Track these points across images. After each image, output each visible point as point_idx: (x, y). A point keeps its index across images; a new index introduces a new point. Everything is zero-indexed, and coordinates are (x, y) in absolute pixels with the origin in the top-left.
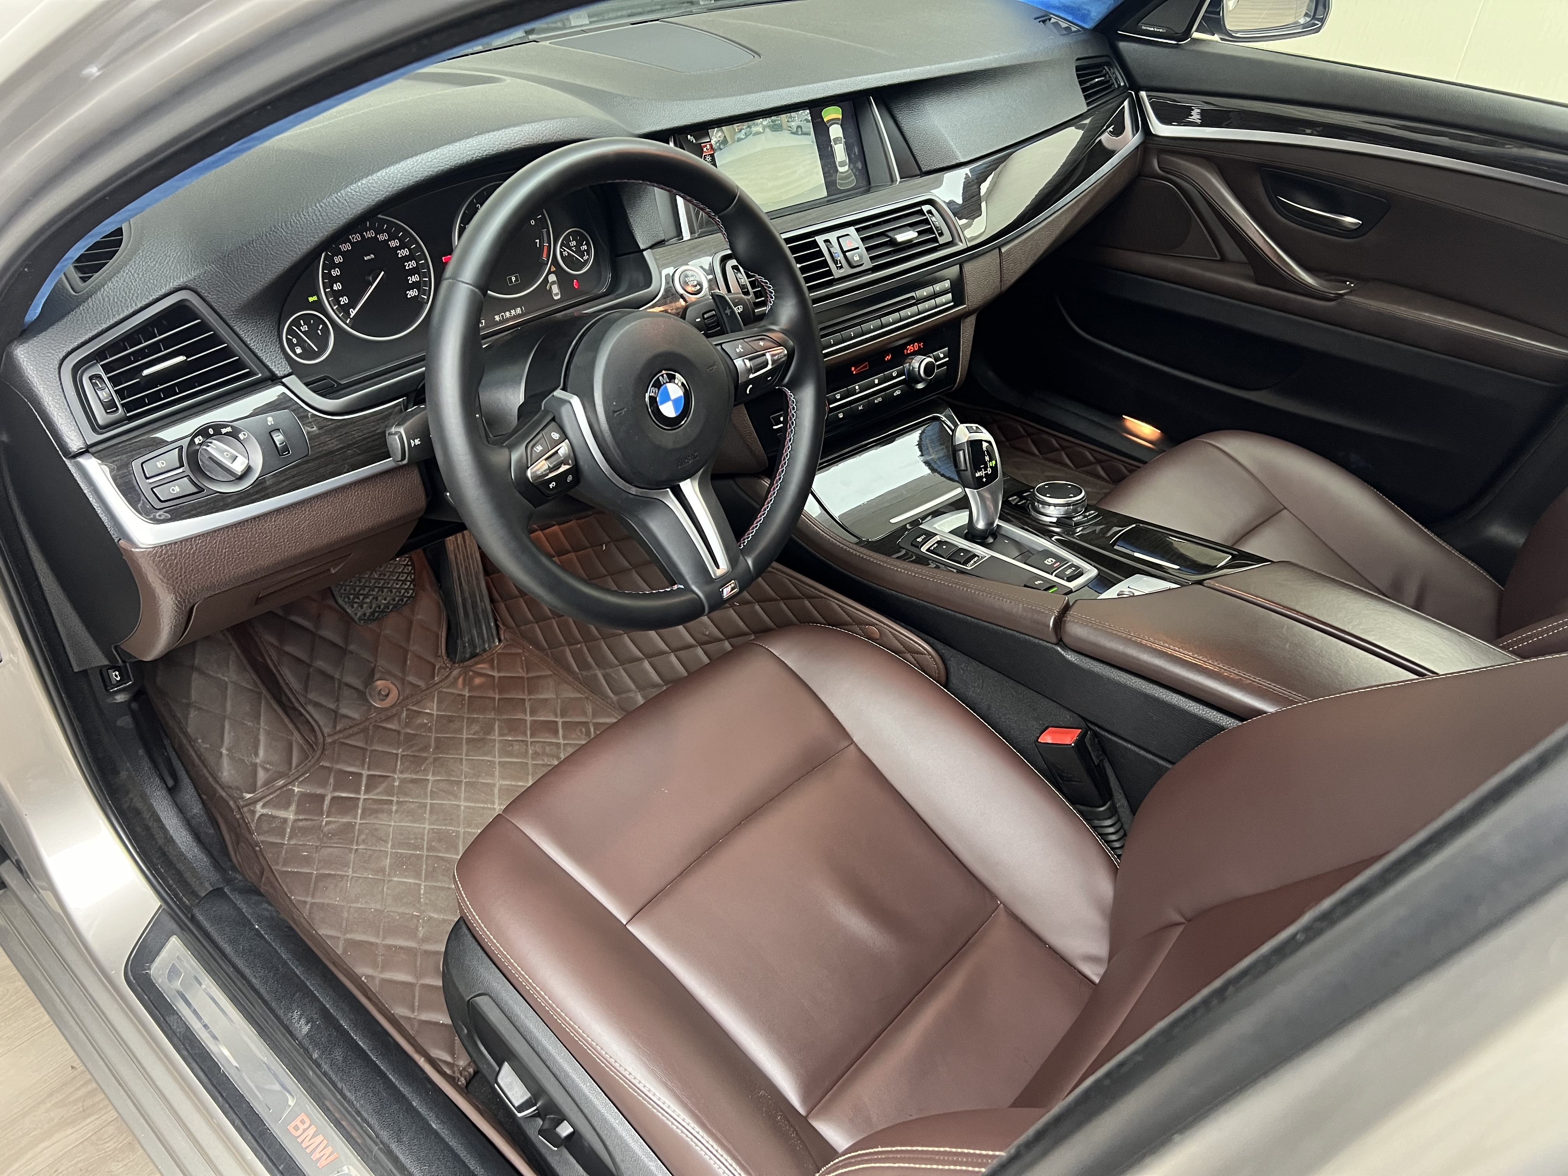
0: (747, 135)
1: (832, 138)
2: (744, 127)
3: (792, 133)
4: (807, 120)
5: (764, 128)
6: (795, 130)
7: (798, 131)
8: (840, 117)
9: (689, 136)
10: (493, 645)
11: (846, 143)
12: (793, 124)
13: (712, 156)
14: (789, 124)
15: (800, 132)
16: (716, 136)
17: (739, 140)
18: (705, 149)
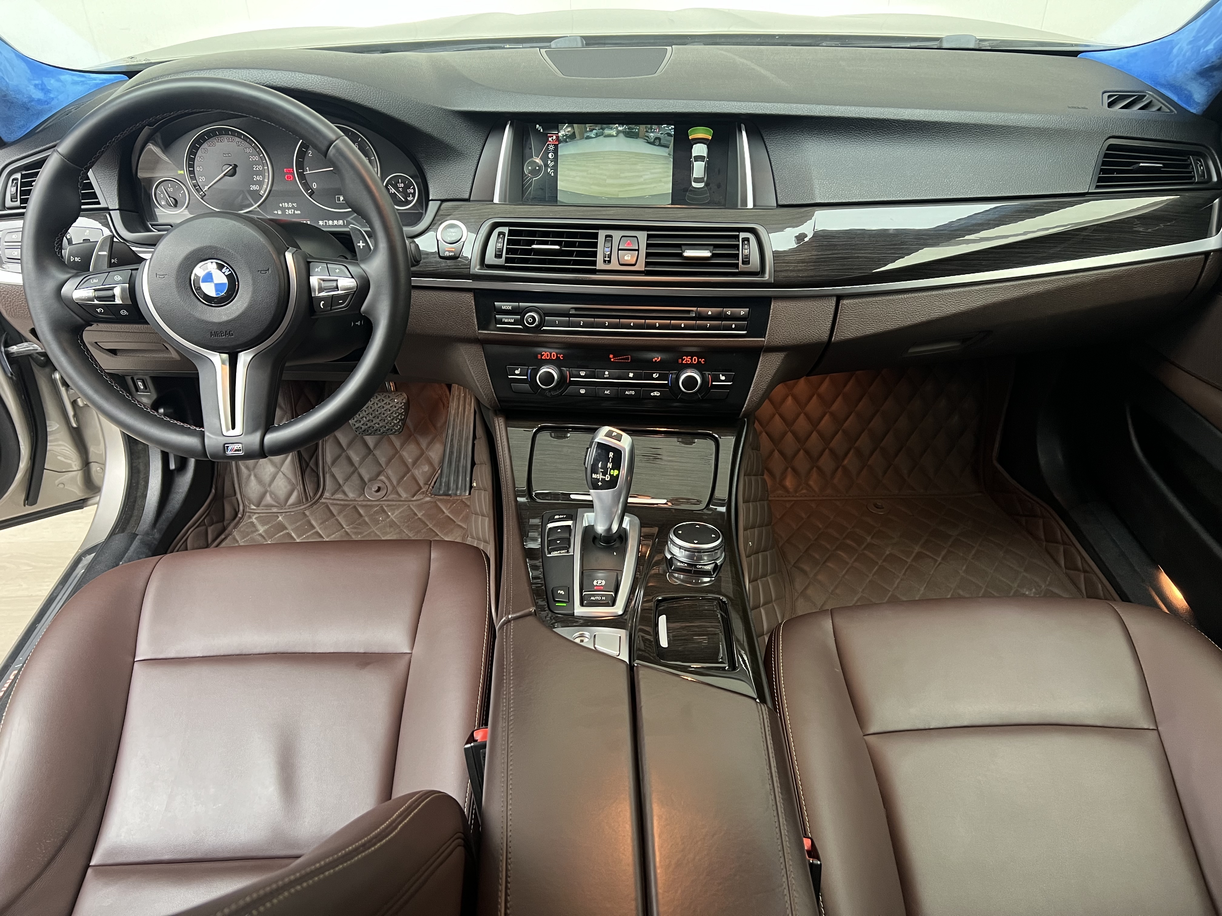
0: (597, 135)
1: (693, 155)
2: (597, 128)
3: (648, 143)
4: (669, 135)
5: (618, 132)
6: (652, 140)
7: (657, 142)
8: (710, 138)
9: (538, 126)
10: (463, 493)
11: (708, 163)
12: (652, 134)
13: (556, 146)
14: (647, 134)
15: (657, 143)
16: (565, 130)
17: (588, 138)
18: (550, 139)
